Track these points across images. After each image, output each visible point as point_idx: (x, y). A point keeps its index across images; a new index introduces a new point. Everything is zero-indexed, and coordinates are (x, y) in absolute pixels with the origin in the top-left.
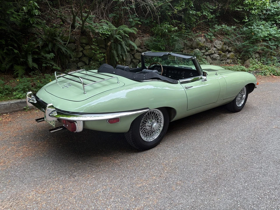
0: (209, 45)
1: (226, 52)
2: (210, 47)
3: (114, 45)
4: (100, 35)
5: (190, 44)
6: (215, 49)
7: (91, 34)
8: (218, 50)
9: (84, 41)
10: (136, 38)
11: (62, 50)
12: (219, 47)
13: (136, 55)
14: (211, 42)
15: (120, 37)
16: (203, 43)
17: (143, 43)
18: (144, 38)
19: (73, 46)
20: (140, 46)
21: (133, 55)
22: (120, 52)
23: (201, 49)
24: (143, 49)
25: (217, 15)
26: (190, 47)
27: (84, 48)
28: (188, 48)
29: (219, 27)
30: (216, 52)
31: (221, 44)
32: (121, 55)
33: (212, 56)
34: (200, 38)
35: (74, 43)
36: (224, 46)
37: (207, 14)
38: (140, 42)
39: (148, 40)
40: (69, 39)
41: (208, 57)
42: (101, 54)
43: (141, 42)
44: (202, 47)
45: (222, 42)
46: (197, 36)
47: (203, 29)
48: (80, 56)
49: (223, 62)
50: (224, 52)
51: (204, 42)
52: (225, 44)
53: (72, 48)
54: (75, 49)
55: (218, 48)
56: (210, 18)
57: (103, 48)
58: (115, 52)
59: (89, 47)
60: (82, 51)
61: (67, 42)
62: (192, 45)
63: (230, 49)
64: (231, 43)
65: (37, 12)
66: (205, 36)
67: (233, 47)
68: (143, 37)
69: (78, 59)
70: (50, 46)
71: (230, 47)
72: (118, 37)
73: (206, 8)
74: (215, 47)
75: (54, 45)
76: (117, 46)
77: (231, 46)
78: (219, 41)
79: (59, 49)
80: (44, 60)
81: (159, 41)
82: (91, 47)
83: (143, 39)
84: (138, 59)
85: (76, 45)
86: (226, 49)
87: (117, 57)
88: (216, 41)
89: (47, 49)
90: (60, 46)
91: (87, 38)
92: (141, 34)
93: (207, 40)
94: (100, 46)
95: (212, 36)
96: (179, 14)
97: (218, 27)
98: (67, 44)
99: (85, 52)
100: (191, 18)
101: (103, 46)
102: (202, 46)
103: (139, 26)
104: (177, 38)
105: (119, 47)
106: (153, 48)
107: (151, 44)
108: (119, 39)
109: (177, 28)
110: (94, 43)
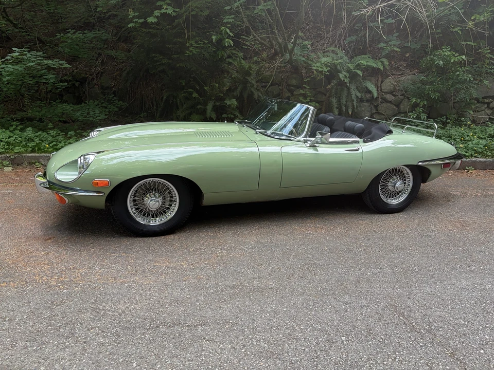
4: (315, 72)
7: (303, 71)
9: (294, 82)
13: (382, 107)
18: (403, 77)
19: (275, 89)
20: (393, 92)
21: (376, 107)
22: (344, 101)
24: (398, 97)
27: (292, 94)
35: (279, 85)
39: (412, 79)
40: (272, 80)
43: (395, 84)
53: (273, 92)
54: (278, 95)
58: (334, 101)
59: (301, 92)
60: (288, 98)
65: (228, 42)
68: (402, 74)
75: (244, 88)
79: (252, 94)
83: (400, 79)
84: (384, 115)
85: (280, 87)
90: (252, 89)
91: (298, 77)
92: (401, 70)
94: (318, 90)
96: (477, 29)
101: (323, 90)
103: (407, 55)
104: (469, 77)
105: (345, 93)
106: (414, 96)
107: (412, 87)
108: (343, 79)
109: (464, 57)
110: (305, 86)
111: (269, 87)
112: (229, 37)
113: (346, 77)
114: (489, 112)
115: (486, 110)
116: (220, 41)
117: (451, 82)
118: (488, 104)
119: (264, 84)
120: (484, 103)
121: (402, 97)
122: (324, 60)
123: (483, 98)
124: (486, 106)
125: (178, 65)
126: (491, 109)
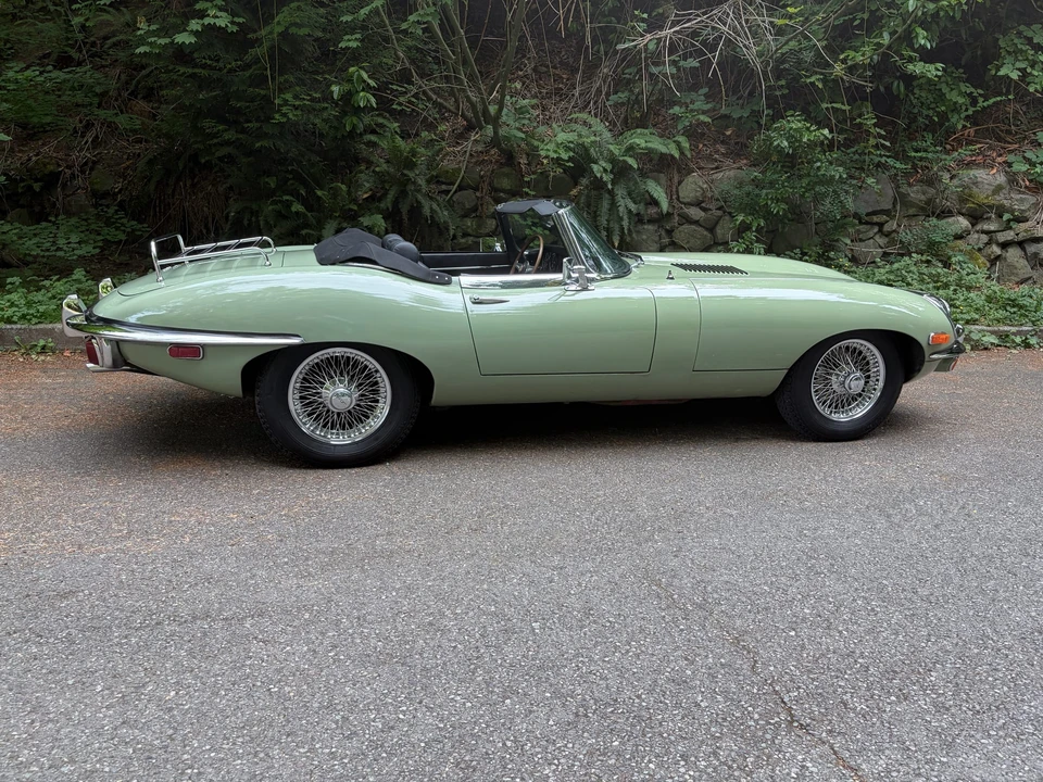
0: (1020, 201)
2: (1024, 211)
4: (544, 161)
5: (923, 197)
9: (505, 183)
10: (689, 173)
11: (422, 208)
13: (680, 232)
14: (1038, 188)
16: (990, 193)
17: (713, 191)
18: (719, 174)
19: (468, 198)
20: (703, 202)
21: (669, 232)
22: (603, 220)
23: (975, 217)
24: (711, 212)
26: (922, 209)
28: (912, 211)
33: (1031, 249)
34: (981, 174)
35: (476, 189)
38: (702, 189)
39: (736, 178)
40: (460, 178)
41: (1013, 254)
43: (705, 186)
44: (984, 209)
46: (971, 166)
48: (487, 231)
51: (998, 189)
53: (464, 205)
54: (475, 209)
56: (1036, 91)
60: (495, 216)
61: (454, 184)
62: (929, 202)
66: (1010, 165)
68: (717, 168)
73: (1021, 51)
79: (418, 207)
83: (714, 177)
85: (478, 194)
90: (420, 197)
91: (512, 172)
92: (716, 160)
93: (1013, 180)
98: (452, 192)
102: (981, 205)
103: (728, 133)
104: (838, 172)
105: (605, 204)
106: (742, 209)
107: (736, 192)
108: (599, 175)
109: (826, 132)
110: (526, 190)
111: (455, 192)
112: (368, 88)
113: (605, 170)
114: (881, 241)
115: (877, 237)
116: (347, 97)
117: (805, 182)
118: (881, 225)
119: (444, 187)
120: (873, 224)
121: (719, 213)
122: (562, 137)
123: (868, 214)
124: (876, 229)
125: (257, 145)
126: (886, 236)
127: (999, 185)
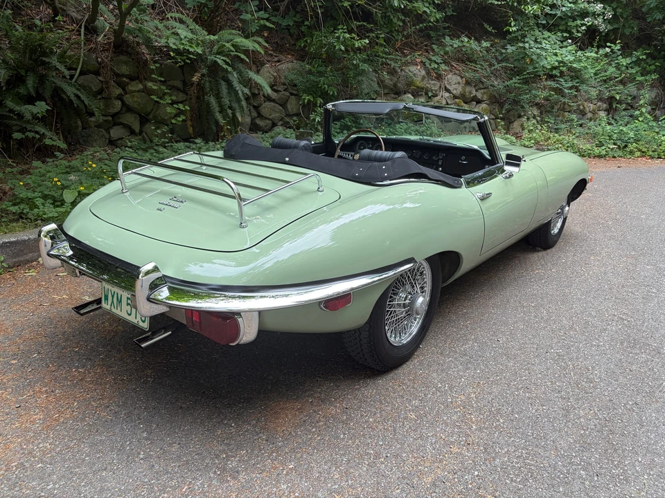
0: (433, 85)
1: (471, 101)
2: (436, 91)
3: (210, 82)
4: (171, 53)
5: (391, 83)
6: (447, 95)
7: (144, 50)
8: (455, 97)
9: (125, 69)
10: (263, 64)
11: (65, 93)
12: (456, 89)
13: (265, 107)
14: (439, 77)
15: (225, 61)
16: (421, 80)
17: (280, 77)
18: (282, 66)
19: (94, 82)
20: (274, 85)
21: (256, 108)
22: (226, 101)
23: (416, 95)
24: (281, 93)
25: (449, 14)
26: (392, 89)
27: (124, 89)
28: (386, 91)
29: (456, 43)
30: (449, 102)
31: (459, 83)
32: (230, 108)
34: (413, 68)
35: (97, 73)
36: (468, 89)
37: (428, 11)
38: (274, 76)
39: (294, 69)
40: (81, 64)
42: (175, 106)
43: (275, 74)
44: (419, 90)
45: (462, 77)
46: (407, 64)
47: (417, 45)
48: (116, 110)
49: (465, 127)
50: (466, 103)
51: (423, 78)
52: (468, 83)
53: (90, 88)
54: (100, 92)
55: (454, 92)
56: (434, 21)
57: (179, 89)
58: (213, 101)
59: (141, 86)
60: (120, 98)
61: (76, 69)
62: (395, 85)
63: (479, 95)
64: (481, 82)
66: (424, 64)
67: (485, 90)
69: (110, 118)
70: (31, 82)
71: (480, 91)
72: (220, 60)
74: (447, 90)
75: (42, 79)
76: (218, 84)
77: (480, 89)
78: (454, 77)
80: (14, 122)
81: (321, 74)
82: (145, 87)
83: (279, 67)
84: (269, 119)
85: (101, 78)
86: (472, 95)
87: (220, 112)
88: (449, 76)
89: (22, 91)
91: (130, 60)
93: (428, 73)
94: (171, 83)
95: (441, 63)
96: (370, 5)
97: (452, 44)
98: (76, 77)
99: (128, 99)
100: (392, 17)
101: (178, 84)
102: (418, 87)
103: (266, 34)
106: (305, 92)
107: (300, 79)
108: (224, 67)
109: (367, 42)
110: (154, 76)
121: (287, 94)
127: (423, 76)
